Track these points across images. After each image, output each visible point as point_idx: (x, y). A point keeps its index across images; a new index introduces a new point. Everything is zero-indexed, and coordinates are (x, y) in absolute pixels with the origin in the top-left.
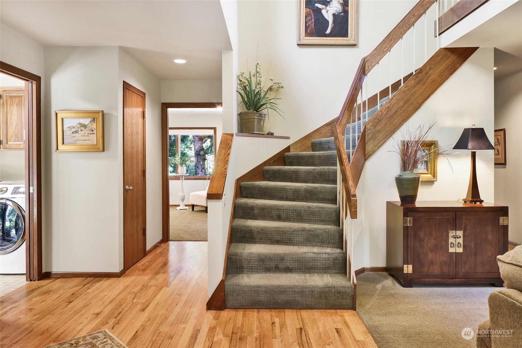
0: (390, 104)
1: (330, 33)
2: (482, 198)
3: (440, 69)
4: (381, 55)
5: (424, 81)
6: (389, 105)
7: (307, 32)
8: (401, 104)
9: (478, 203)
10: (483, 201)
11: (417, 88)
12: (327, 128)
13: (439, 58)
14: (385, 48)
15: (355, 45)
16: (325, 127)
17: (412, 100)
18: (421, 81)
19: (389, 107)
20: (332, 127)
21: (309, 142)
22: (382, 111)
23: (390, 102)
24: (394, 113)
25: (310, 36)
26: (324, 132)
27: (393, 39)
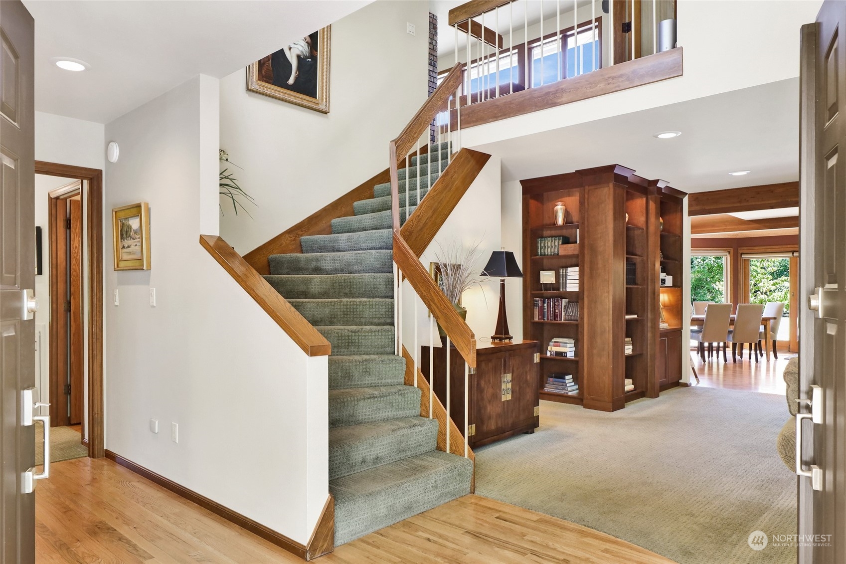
0: (420, 211)
1: (293, 84)
2: (511, 334)
3: (463, 174)
4: (411, 142)
5: (450, 186)
6: (419, 214)
7: (262, 73)
8: (430, 213)
9: (507, 341)
10: (512, 338)
11: (443, 195)
12: (290, 237)
13: (462, 160)
14: (415, 133)
15: (326, 113)
16: (287, 236)
17: (440, 209)
18: (447, 185)
19: (419, 215)
20: (296, 236)
21: (264, 258)
22: (412, 220)
23: (420, 209)
24: (424, 224)
25: (266, 82)
26: (285, 244)
27: (422, 123)
